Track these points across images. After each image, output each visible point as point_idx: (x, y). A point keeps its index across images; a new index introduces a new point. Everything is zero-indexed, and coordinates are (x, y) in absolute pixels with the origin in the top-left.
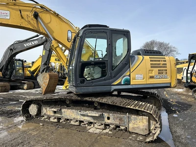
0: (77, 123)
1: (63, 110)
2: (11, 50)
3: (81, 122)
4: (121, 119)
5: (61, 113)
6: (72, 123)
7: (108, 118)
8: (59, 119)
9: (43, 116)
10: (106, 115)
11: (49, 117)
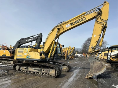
0: (33, 73)
1: (28, 68)
2: (19, 43)
3: (34, 72)
4: (47, 71)
5: (27, 69)
6: (31, 73)
7: (43, 71)
8: (27, 71)
9: (21, 70)
10: (42, 69)
11: (23, 71)
